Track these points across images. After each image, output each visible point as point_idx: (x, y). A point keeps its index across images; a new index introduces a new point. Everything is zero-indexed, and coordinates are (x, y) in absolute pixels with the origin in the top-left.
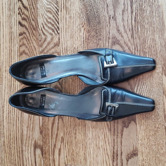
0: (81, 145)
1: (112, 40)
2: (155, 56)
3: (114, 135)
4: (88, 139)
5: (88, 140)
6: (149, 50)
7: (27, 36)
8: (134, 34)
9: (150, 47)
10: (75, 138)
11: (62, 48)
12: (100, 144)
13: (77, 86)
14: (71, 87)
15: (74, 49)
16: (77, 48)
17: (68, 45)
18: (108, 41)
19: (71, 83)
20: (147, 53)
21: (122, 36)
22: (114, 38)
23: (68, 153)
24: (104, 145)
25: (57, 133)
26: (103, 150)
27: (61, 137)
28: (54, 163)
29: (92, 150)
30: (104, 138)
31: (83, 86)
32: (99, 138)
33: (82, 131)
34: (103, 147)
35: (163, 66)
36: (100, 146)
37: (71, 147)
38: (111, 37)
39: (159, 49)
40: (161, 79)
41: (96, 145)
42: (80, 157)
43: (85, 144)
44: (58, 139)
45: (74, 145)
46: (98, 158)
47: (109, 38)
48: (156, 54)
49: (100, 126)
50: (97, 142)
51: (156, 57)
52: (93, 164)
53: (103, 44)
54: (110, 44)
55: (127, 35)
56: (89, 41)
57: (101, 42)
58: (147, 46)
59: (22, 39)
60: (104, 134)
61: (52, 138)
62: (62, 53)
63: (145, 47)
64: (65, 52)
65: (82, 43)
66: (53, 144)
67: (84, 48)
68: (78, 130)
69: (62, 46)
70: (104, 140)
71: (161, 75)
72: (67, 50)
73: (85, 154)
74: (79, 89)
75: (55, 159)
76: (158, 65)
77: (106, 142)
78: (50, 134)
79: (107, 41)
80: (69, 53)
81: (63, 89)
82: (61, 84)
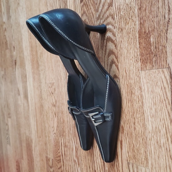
0: (140, 139)
4: (147, 131)
5: (148, 134)
7: (86, 2)
10: (135, 129)
11: (116, 8)
12: (162, 142)
13: (133, 58)
14: (126, 60)
15: (127, 6)
16: (129, 4)
17: (120, 3)
19: (126, 55)
23: (129, 148)
24: (166, 143)
26: (166, 150)
27: (121, 126)
28: (118, 158)
29: (152, 148)
30: (165, 133)
31: (138, 57)
32: (160, 132)
33: (141, 121)
34: (165, 146)
36: (162, 145)
37: (131, 141)
41: (157, 142)
42: (141, 155)
43: (145, 138)
45: (134, 139)
46: (160, 160)
50: (158, 138)
52: (156, 168)
59: (83, 6)
60: (166, 127)
62: (115, 14)
64: (118, 13)
67: (137, 1)
68: (137, 119)
69: (115, 4)
70: (166, 135)
72: (120, 9)
73: (145, 152)
74: (135, 62)
75: (118, 153)
77: (168, 140)
80: (122, 13)
81: (119, 63)
82: (117, 58)
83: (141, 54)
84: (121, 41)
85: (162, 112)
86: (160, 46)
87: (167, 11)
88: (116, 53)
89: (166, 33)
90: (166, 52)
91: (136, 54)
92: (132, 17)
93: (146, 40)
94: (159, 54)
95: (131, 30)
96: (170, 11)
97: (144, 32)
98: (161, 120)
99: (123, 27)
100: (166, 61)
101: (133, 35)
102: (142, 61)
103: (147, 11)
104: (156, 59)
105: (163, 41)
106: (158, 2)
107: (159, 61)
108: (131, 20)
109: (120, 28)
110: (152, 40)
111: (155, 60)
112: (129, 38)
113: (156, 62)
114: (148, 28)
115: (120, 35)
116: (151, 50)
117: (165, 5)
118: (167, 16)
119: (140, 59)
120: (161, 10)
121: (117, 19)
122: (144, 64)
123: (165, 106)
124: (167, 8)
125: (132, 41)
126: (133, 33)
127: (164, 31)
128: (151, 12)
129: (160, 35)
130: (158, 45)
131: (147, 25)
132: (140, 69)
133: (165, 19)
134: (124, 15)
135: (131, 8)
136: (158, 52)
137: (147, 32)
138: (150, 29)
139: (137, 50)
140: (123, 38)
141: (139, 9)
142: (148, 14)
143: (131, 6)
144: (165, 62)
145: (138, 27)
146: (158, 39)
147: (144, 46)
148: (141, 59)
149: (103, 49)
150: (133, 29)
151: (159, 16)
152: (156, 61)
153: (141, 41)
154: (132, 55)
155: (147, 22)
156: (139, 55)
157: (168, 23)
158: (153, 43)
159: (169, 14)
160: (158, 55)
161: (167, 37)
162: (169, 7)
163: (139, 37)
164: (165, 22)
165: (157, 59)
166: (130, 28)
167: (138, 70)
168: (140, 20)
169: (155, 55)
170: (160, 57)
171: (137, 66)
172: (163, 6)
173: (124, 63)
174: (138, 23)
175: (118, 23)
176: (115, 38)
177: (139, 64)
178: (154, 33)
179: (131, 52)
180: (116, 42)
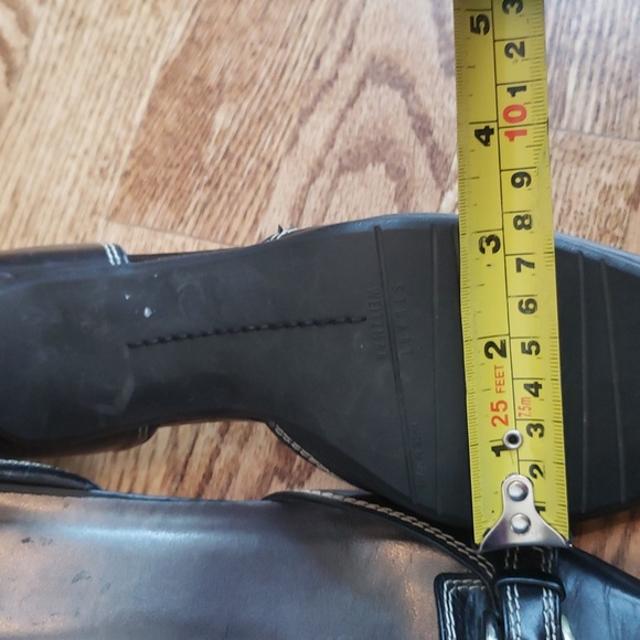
6: (592, 44)
9: (605, 32)
13: (86, 152)
19: (56, 130)
20: (576, 63)
31: (118, 162)
40: (618, 232)
48: (629, 79)
51: (621, 95)
58: (586, 19)
63: (574, 23)
71: (621, 203)
74: (90, 173)
76: (625, 143)
83: (138, 153)
84: (55, 67)
86: (252, 155)
87: (337, 47)
89: (301, 122)
90: (270, 189)
91: (109, 146)
93: (189, 111)
95: (131, 46)
96: (350, 49)
97: (196, 78)
99: (93, 18)
100: (256, 222)
101: (130, 67)
102: (130, 181)
104: (210, 198)
105: (272, 142)
107: (222, 211)
108: (147, 8)
109: (73, 14)
110: (221, 119)
111: (204, 198)
112: (104, 69)
113: (202, 211)
114: (222, 73)
115: (60, 38)
116: (198, 157)
117: (336, 20)
118: (328, 62)
119: (126, 174)
120: (310, 30)
122: (137, 198)
124: (342, 34)
125: (116, 88)
126: (136, 58)
127: (295, 111)
129: (265, 117)
130: (242, 149)
131: (221, 55)
132: (104, 210)
133: (317, 68)
136: (232, 175)
137: (213, 80)
138: (229, 78)
139: (124, 133)
140: (70, 59)
142: (244, 20)
144: (249, 222)
146: (249, 127)
147: (171, 130)
148: (133, 173)
150: (143, 45)
151: (293, 50)
152: (205, 205)
153: (164, 104)
154: (88, 140)
155: (225, 46)
156: (127, 152)
157: (323, 88)
158: (223, 133)
159: (342, 59)
160: (226, 185)
161: (296, 137)
162: (352, 34)
163: (161, 88)
164: (309, 81)
165: (215, 198)
166: (125, 34)
167: (94, 212)
168: (196, 26)
169: (209, 182)
170: (232, 199)
171: (96, 193)
174: (177, 33)
176: (24, 40)
177: (112, 190)
178: (240, 99)
179: (91, 127)
180: (18, 58)
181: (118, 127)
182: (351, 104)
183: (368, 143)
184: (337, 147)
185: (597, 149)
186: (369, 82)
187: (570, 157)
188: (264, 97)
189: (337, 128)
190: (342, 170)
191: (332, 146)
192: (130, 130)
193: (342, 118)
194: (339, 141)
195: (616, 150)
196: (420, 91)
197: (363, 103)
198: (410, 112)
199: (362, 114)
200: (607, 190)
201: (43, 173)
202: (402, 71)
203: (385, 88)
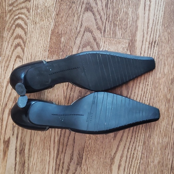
1: (86, 6)
2: (124, 31)
3: (68, 103)
6: (120, 23)
8: (109, 3)
9: (122, 20)
11: (33, 4)
13: (41, 47)
14: (34, 47)
15: (45, 8)
16: (48, 7)
17: (39, 3)
18: (82, 6)
19: (36, 43)
20: (118, 26)
21: (96, 4)
22: (88, 3)
25: (11, 92)
27: (14, 97)
28: (2, 122)
31: (47, 48)
35: (130, 42)
38: (85, 2)
39: (129, 23)
44: (10, 98)
47: (83, 3)
48: (126, 29)
49: (57, 92)
53: (75, 8)
54: (83, 9)
55: (102, 3)
56: (62, 2)
57: (74, 5)
58: (119, 18)
61: (4, 97)
62: (32, 9)
63: (117, 19)
64: (35, 9)
65: (55, 3)
66: (4, 103)
67: (56, 8)
69: (33, 2)
71: (126, 50)
72: (38, 7)
74: (43, 51)
75: (4, 119)
76: (126, 40)
78: (4, 92)
79: (80, 6)
80: (39, 11)
81: (26, 48)
82: (24, 43)
83: (50, 46)
84: (33, 32)
85: (59, 90)
87: (79, 25)
88: (24, 38)
89: (75, 39)
90: (72, 51)
91: (45, 46)
92: (48, 17)
93: (57, 38)
94: (66, 51)
95: (45, 27)
96: (82, 26)
97: (57, 32)
98: (56, 95)
99: (37, 22)
101: (46, 31)
102: (49, 52)
103: (63, 19)
105: (71, 43)
106: (74, 16)
107: (65, 56)
108: (47, 19)
109: (34, 21)
110: (62, 39)
111: (62, 54)
112: (41, 32)
113: (62, 56)
114: (61, 31)
115: (33, 26)
116: (60, 46)
117: (79, 20)
118: (78, 28)
119: (49, 50)
120: (75, 22)
121: (32, 13)
122: (51, 54)
123: (62, 86)
124: (80, 23)
125: (44, 35)
126: (46, 29)
127: (74, 37)
128: (66, 21)
129: (70, 39)
130: (67, 45)
131: (61, 28)
132: (47, 57)
133: (77, 29)
134: (40, 13)
135: (49, 11)
136: (66, 49)
137: (60, 33)
138: (63, 32)
139: (47, 43)
140: (35, 30)
141: (56, 14)
142: (63, 21)
143: (49, 9)
145: (52, 26)
146: (67, 41)
147: (55, 42)
149: (9, 31)
150: (47, 26)
151: (72, 26)
152: (62, 55)
153: (53, 37)
154: (41, 45)
155: (61, 26)
156: (48, 47)
157: (78, 33)
158: (63, 42)
159: (80, 28)
161: (75, 42)
162: (82, 23)
163: (52, 34)
164: (76, 32)
166: (44, 25)
167: (45, 57)
168: (55, 23)
169: (62, 51)
171: (44, 54)
172: (77, 20)
173: (31, 48)
174: (53, 24)
175: (33, 17)
176: (27, 27)
177: (47, 53)
178: (65, 36)
179: (41, 42)
180: (26, 30)
181: (46, 42)
182: (83, 36)
183: (87, 42)
184: (82, 43)
185: (122, 41)
186: (85, 31)
187: (118, 43)
188: (69, 35)
189: (81, 40)
190: (83, 47)
191: (81, 43)
192: (48, 43)
193: (82, 38)
194: (82, 42)
195: (125, 41)
196: (94, 33)
197: (85, 35)
198: (93, 36)
199: (85, 37)
200: (123, 48)
201: (35, 51)
202: (91, 29)
203: (88, 33)
